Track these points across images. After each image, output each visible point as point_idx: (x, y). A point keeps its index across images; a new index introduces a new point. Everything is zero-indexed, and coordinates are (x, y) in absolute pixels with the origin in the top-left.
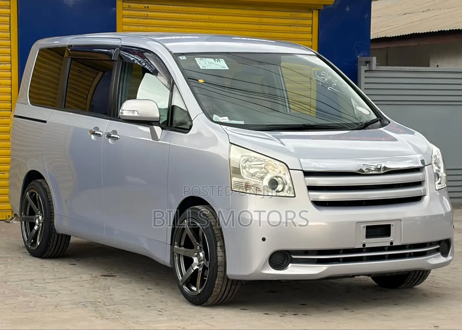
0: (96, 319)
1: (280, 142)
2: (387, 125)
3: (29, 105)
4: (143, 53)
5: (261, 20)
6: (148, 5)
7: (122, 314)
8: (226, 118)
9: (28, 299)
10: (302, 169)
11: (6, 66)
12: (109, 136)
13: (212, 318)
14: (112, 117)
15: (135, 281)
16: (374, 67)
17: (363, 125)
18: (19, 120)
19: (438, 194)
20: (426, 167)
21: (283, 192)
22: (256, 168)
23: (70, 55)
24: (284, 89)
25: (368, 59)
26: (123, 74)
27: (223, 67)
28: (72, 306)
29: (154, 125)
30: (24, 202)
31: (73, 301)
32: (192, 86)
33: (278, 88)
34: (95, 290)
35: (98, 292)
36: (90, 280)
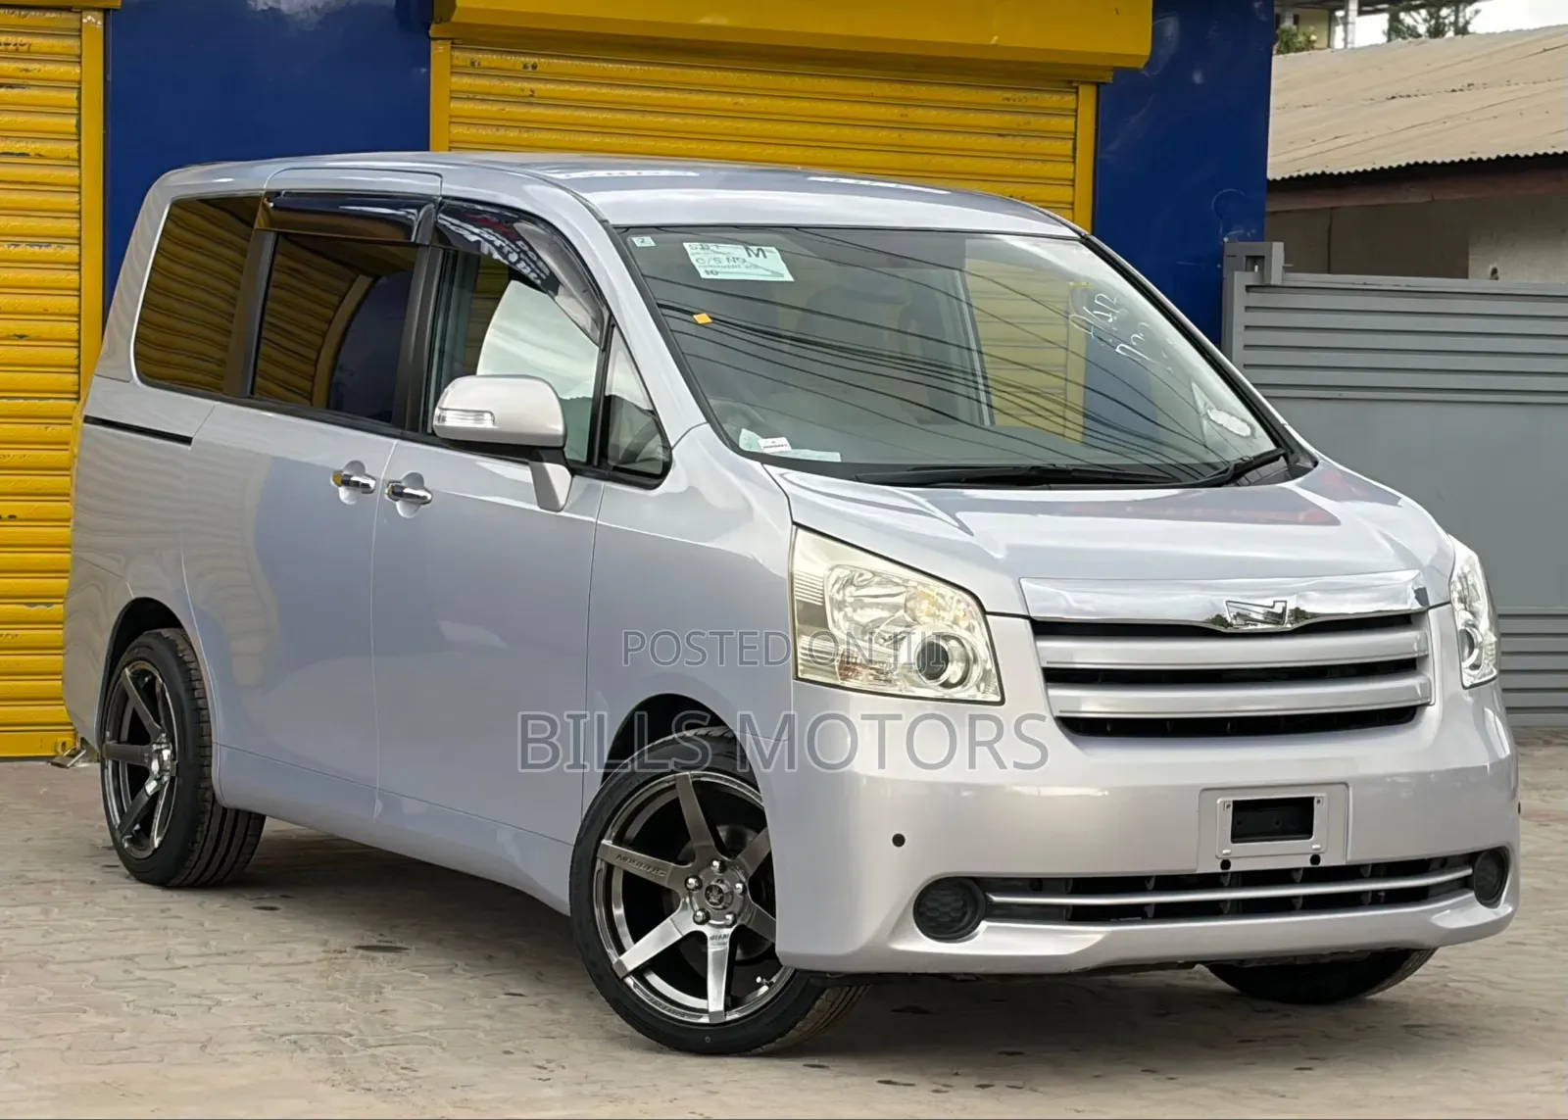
0: (334, 1088)
1: (956, 524)
2: (1306, 471)
3: (135, 384)
4: (514, 222)
5: (906, 116)
6: (536, 60)
7: (417, 1074)
8: (783, 440)
9: (110, 1020)
10: (1025, 613)
11: (63, 252)
12: (397, 493)
13: (710, 1092)
14: (410, 430)
15: (467, 968)
16: (1276, 276)
17: (1229, 472)
18: (101, 431)
19: (1469, 699)
20: (1431, 612)
21: (964, 686)
22: (877, 605)
23: (272, 222)
24: (973, 346)
25: (1256, 248)
26: (446, 286)
27: (773, 272)
28: (255, 1047)
29: (544, 457)
30: (115, 696)
31: (259, 1029)
32: (671, 330)
33: (955, 343)
34: (335, 993)
35: (345, 1000)
36: (319, 961)
